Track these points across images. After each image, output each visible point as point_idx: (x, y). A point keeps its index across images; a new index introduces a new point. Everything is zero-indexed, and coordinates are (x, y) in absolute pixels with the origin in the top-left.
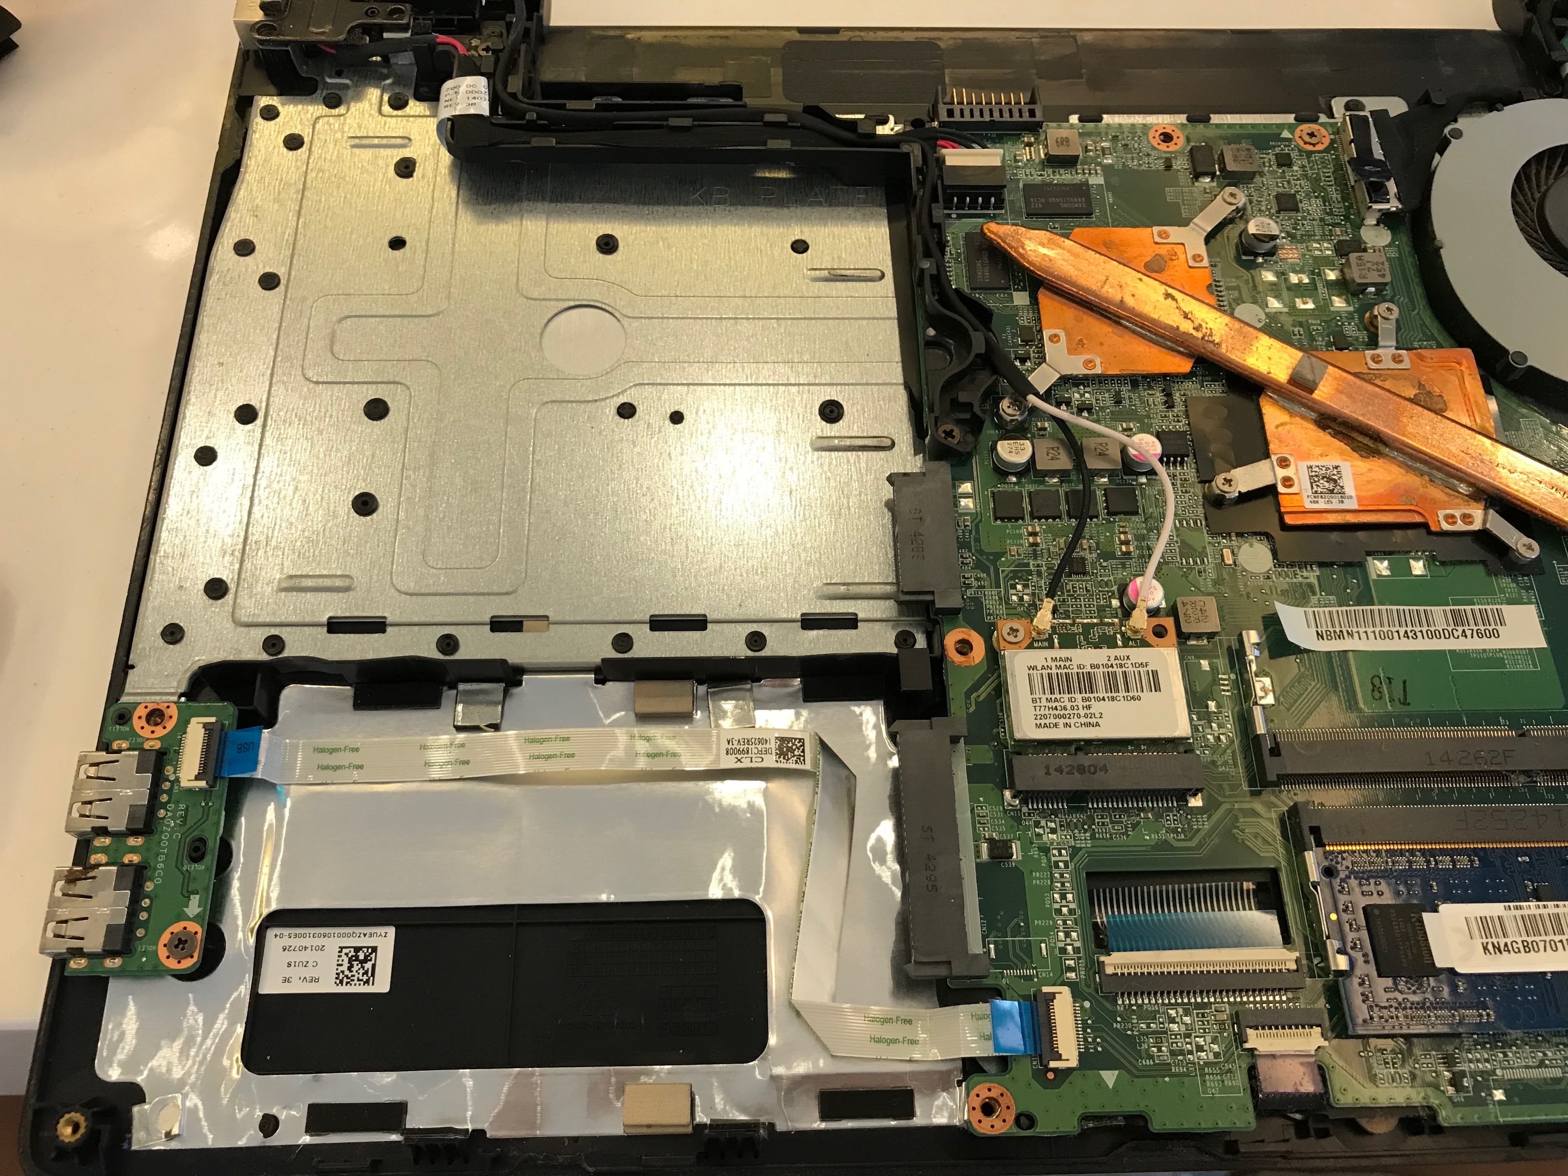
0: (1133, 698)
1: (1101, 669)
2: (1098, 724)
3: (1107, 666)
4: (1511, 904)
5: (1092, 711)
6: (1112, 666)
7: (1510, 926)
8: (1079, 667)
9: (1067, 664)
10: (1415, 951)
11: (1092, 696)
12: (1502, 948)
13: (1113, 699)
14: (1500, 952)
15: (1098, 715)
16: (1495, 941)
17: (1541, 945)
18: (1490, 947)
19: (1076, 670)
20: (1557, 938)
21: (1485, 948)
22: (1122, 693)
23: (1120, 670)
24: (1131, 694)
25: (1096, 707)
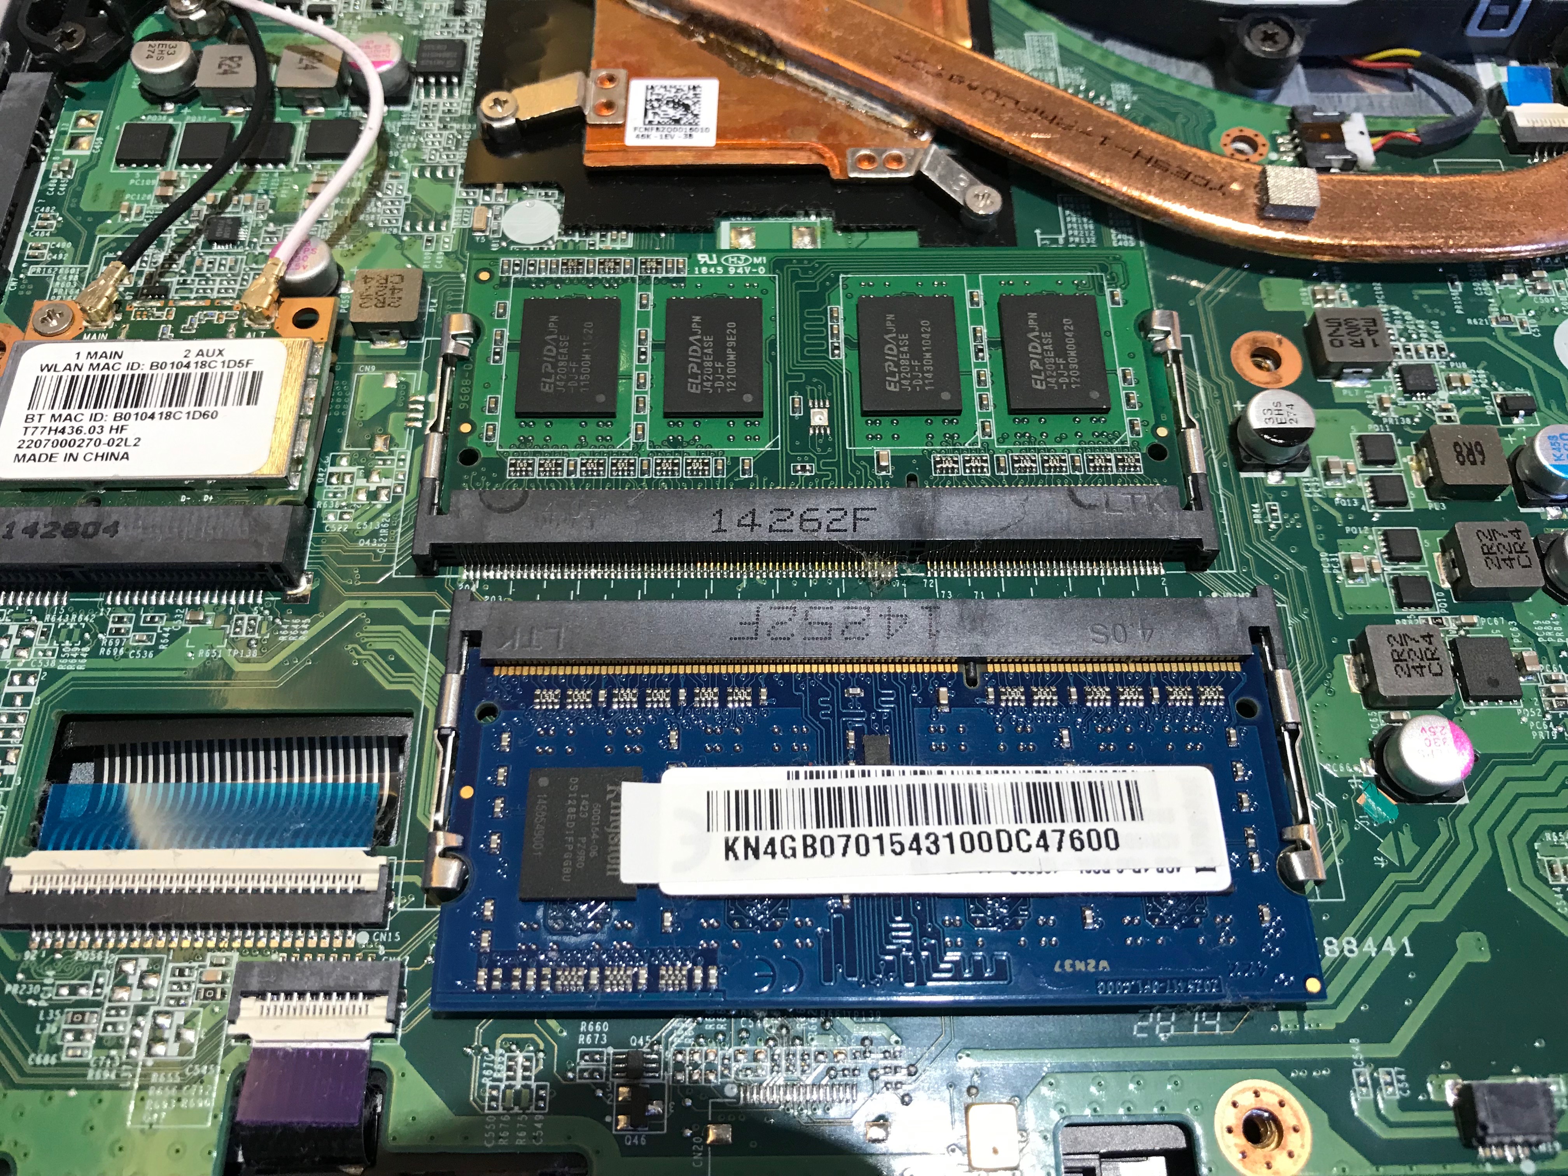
0: (204, 415)
1: (168, 370)
2: (126, 456)
3: (179, 365)
4: (802, 770)
5: (124, 435)
6: (188, 366)
8: (130, 366)
9: (111, 362)
12: (762, 849)
13: (169, 416)
14: (757, 856)
15: (131, 442)
16: (752, 834)
17: (839, 844)
18: (740, 847)
19: (123, 371)
20: (872, 832)
21: (729, 848)
22: (190, 406)
23: (200, 371)
24: (203, 409)
25: (134, 428)
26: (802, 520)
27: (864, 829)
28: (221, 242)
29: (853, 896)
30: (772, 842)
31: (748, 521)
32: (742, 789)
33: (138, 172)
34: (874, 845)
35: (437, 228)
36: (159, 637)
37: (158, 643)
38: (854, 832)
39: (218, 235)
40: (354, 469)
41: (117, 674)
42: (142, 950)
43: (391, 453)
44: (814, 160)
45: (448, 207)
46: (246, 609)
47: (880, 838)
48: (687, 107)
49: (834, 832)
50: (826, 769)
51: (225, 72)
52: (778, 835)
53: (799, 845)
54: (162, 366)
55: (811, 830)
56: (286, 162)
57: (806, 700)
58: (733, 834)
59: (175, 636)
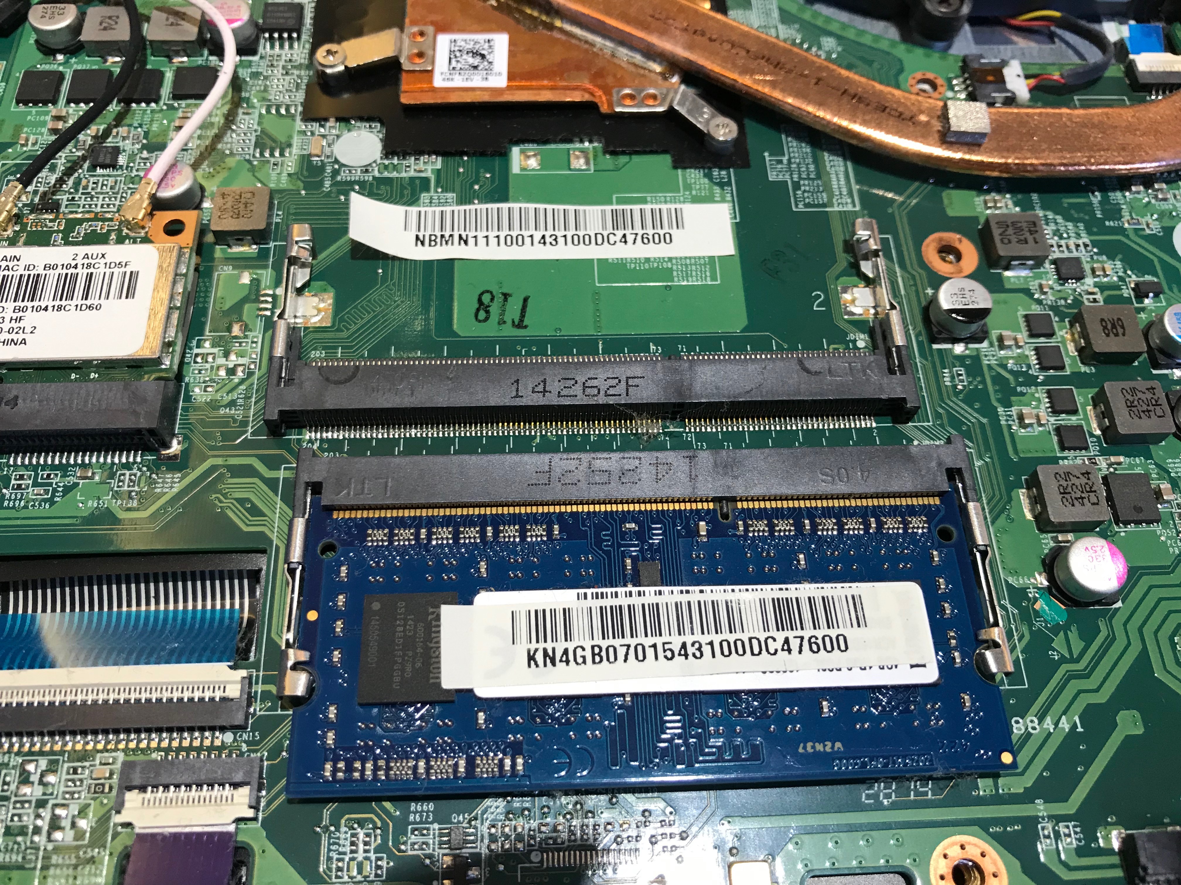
0: (90, 307)
1: (59, 270)
2: (24, 342)
3: (69, 266)
4: (589, 591)
5: (22, 324)
6: (76, 267)
7: (579, 624)
8: (27, 268)
9: (11, 264)
10: (419, 665)
11: (30, 304)
12: (558, 658)
13: (60, 308)
14: (554, 664)
15: (28, 330)
16: (549, 646)
17: (621, 652)
18: (539, 657)
19: (21, 271)
20: (648, 641)
21: (531, 658)
22: (78, 300)
23: (86, 271)
24: (89, 302)
25: (30, 318)
26: (585, 387)
27: (641, 639)
28: (104, 166)
29: (634, 695)
30: (566, 652)
31: (540, 388)
32: (540, 608)
33: (34, 110)
34: (650, 652)
35: (282, 154)
36: (55, 491)
37: (53, 496)
38: (633, 642)
39: (101, 160)
40: (215, 350)
41: (19, 522)
42: (41, 753)
43: (246, 337)
44: (587, 97)
45: (290, 137)
46: (127, 466)
47: (654, 646)
48: (483, 56)
49: (617, 642)
50: (609, 590)
51: (105, 29)
52: (571, 646)
53: (588, 654)
54: (54, 267)
55: (598, 641)
56: (156, 101)
57: (591, 534)
58: (533, 646)
59: (68, 489)
